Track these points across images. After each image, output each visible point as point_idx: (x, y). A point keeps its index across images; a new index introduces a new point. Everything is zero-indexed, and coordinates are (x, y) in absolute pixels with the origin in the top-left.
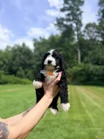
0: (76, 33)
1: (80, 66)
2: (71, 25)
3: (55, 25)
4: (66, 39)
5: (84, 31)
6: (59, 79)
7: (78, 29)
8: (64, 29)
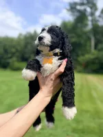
0: (90, 18)
1: (93, 54)
2: (85, 10)
3: (68, 10)
4: (79, 25)
5: (100, 16)
6: (62, 69)
7: (92, 14)
8: (77, 14)
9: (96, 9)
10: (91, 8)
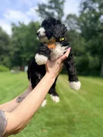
9: (63, 15)
10: (59, 13)
